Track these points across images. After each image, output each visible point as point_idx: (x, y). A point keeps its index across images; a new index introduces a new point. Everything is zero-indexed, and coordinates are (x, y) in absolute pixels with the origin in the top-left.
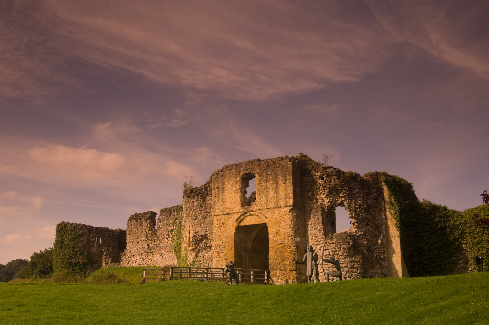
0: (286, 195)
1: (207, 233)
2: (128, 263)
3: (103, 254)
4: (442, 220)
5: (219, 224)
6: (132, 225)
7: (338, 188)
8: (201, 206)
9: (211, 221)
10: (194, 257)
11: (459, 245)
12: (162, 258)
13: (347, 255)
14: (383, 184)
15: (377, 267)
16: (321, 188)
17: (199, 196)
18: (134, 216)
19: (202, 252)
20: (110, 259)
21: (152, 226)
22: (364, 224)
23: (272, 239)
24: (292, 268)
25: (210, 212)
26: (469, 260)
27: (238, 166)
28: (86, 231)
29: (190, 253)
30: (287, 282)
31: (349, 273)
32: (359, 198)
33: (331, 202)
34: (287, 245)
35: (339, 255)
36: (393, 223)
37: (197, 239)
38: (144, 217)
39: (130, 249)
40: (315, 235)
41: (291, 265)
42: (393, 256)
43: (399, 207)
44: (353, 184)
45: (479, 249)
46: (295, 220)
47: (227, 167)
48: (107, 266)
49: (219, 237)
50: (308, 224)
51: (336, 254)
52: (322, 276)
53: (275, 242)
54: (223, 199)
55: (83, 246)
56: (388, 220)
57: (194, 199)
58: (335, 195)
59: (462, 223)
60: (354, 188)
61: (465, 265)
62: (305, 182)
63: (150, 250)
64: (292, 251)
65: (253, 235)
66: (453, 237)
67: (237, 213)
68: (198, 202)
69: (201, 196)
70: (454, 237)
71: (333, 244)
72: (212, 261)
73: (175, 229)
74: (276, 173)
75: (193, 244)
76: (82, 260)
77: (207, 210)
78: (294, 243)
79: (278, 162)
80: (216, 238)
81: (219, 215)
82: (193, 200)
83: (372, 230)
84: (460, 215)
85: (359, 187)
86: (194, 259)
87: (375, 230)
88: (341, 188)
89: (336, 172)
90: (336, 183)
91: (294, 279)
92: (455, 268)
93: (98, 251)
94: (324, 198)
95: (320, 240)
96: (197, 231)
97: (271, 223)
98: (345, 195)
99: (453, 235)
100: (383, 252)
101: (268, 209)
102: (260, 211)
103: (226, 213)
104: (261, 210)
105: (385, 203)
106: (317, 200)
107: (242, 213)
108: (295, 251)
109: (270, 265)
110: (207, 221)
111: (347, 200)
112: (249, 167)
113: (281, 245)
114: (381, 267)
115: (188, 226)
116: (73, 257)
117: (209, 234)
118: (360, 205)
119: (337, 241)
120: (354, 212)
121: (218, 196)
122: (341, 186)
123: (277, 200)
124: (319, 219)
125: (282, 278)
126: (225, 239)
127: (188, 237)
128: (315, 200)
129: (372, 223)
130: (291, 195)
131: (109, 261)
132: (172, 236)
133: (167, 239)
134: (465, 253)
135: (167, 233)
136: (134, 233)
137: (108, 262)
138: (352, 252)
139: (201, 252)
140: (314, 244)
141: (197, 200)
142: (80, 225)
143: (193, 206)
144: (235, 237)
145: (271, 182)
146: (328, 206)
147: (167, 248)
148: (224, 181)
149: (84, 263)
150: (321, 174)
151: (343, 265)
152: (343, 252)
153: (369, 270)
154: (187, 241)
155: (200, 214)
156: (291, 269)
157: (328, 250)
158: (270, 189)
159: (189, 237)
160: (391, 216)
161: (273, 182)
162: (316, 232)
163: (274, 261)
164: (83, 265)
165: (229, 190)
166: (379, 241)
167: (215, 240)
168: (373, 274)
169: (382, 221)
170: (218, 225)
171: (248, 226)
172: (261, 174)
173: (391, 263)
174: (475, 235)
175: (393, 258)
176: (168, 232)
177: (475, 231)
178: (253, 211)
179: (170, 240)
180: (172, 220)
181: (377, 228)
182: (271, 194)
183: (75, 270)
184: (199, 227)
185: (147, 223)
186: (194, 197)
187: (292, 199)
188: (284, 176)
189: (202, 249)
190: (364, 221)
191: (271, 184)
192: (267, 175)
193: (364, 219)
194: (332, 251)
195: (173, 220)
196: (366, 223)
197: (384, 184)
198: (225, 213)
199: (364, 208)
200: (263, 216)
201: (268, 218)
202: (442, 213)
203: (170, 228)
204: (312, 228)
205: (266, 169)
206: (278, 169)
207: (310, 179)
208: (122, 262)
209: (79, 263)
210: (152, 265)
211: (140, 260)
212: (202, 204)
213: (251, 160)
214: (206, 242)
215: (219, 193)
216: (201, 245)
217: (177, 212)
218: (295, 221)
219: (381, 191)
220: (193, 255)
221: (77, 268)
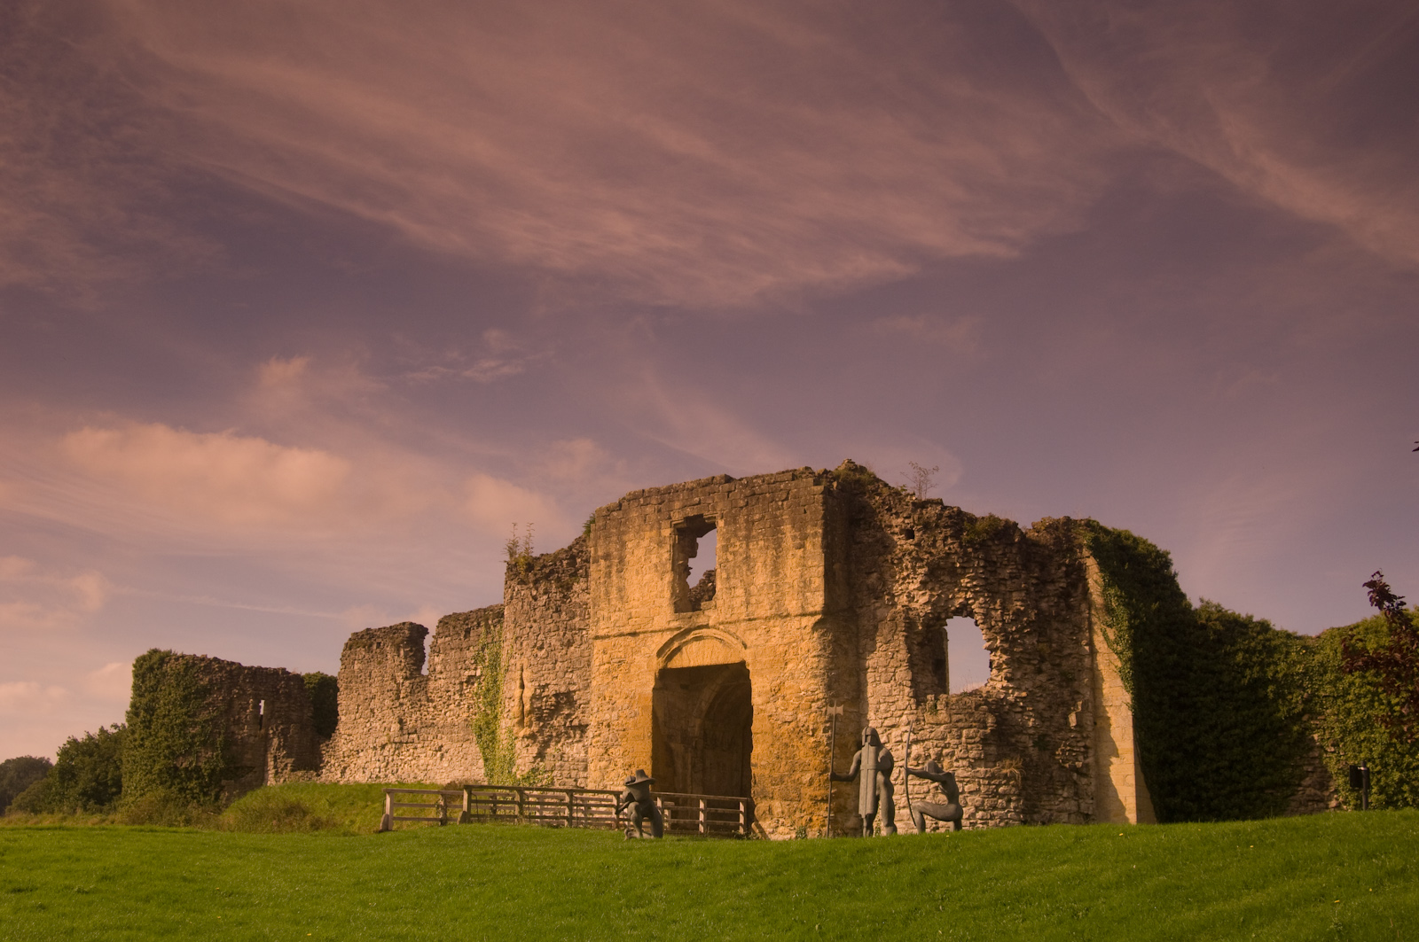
0: (805, 582)
1: (573, 688)
2: (343, 772)
3: (271, 745)
4: (1255, 659)
5: (609, 663)
6: (356, 662)
7: (954, 563)
8: (558, 611)
9: (587, 654)
10: (535, 758)
11: (1302, 734)
12: (441, 760)
13: (979, 759)
14: (1086, 552)
15: (1065, 795)
16: (907, 562)
17: (550, 580)
18: (363, 635)
19: (559, 742)
20: (290, 761)
21: (413, 664)
22: (1030, 668)
23: (761, 707)
24: (817, 793)
25: (582, 627)
26: (1331, 777)
27: (665, 496)
28: (221, 677)
29: (524, 745)
30: (802, 832)
31: (984, 810)
32: (1014, 594)
33: (934, 604)
34: (803, 726)
35: (954, 758)
36: (1113, 667)
37: (544, 704)
38: (391, 638)
39: (348, 732)
40: (888, 699)
41: (816, 784)
42: (1111, 763)
43: (1129, 620)
44: (1000, 552)
45: (1360, 747)
46: (830, 654)
47: (634, 497)
48: (282, 780)
49: (607, 699)
50: (867, 665)
51: (947, 755)
52: (905, 818)
53: (771, 716)
54: (620, 590)
55: (212, 720)
56: (1099, 658)
57: (537, 589)
58: (947, 583)
59: (1313, 670)
60: (1001, 563)
61: (1319, 793)
62: (859, 543)
63: (407, 736)
64: (818, 743)
65: (707, 695)
66: (1285, 709)
67: (660, 631)
68: (548, 598)
69: (558, 580)
70: (1289, 711)
71: (937, 724)
72: (586, 769)
73: (481, 675)
74: (776, 517)
75: (533, 719)
76: (208, 761)
77: (574, 621)
78: (826, 722)
79: (782, 486)
80: (600, 702)
81: (608, 637)
82: (534, 593)
83: (1052, 686)
84: (1309, 647)
85: (1016, 562)
86: (534, 762)
87: (1061, 686)
88: (963, 562)
89: (950, 517)
90: (950, 549)
91: (823, 826)
92: (1291, 798)
93: (256, 736)
94: (915, 593)
95: (901, 712)
96: (543, 683)
97: (760, 662)
98: (974, 583)
99: (1287, 703)
100: (1082, 749)
101: (750, 620)
102: (727, 626)
103: (628, 631)
104: (730, 623)
105: (1090, 609)
106: (893, 596)
107: (676, 633)
108: (827, 745)
109: (755, 783)
110: (572, 653)
111: (981, 599)
112: (697, 499)
113: (786, 726)
114: (1076, 794)
115: (519, 667)
116: (181, 754)
117: (579, 690)
118: (1018, 613)
119: (950, 715)
120: (1000, 633)
121: (605, 582)
122: (963, 558)
123: (779, 594)
124: (897, 651)
125: (789, 821)
126: (626, 706)
127: (517, 700)
128: (887, 597)
129: (1052, 665)
130: (818, 582)
131: (286, 765)
132: (470, 695)
133: (457, 703)
134: (1321, 755)
135: (458, 687)
136: (361, 686)
137: (283, 769)
138: (993, 749)
139: (554, 744)
140: (882, 723)
141: (545, 593)
142: (203, 659)
143: (535, 609)
144: (653, 702)
145: (761, 543)
146: (927, 613)
147: (456, 730)
148: (625, 538)
149: (213, 771)
150: (907, 521)
151: (966, 787)
152: (967, 750)
153: (1042, 803)
154: (516, 709)
155: (553, 634)
156: (816, 797)
157: (923, 741)
158: (759, 564)
159: (521, 698)
160: (1108, 646)
161: (766, 544)
162: (890, 691)
163: (767, 772)
164: (210, 776)
165: (639, 565)
166: (1073, 719)
167: (596, 709)
168: (1052, 815)
169: (1081, 660)
170: (607, 666)
171: (693, 668)
172: (732, 520)
173: (1104, 783)
174: (1348, 705)
175: (1111, 768)
176: (461, 683)
177: (1349, 694)
178: (707, 626)
179: (466, 706)
180: (471, 648)
181: (1068, 679)
182: (761, 577)
183: (188, 792)
184: (551, 672)
185: (399, 656)
186: (536, 582)
187: (822, 593)
188: (799, 525)
189: (557, 736)
190: (1029, 660)
191: (761, 548)
192: (750, 523)
193: (1030, 654)
194: (936, 746)
195: (476, 648)
196: (1034, 665)
197: (1088, 555)
198: (628, 629)
199: (1029, 623)
200: (736, 642)
201: (750, 648)
202: (1254, 638)
203: (467, 673)
204: (878, 679)
205: (747, 504)
206: (782, 504)
207: (875, 536)
208: (324, 770)
209: (198, 769)
210: (411, 778)
211: (378, 763)
212: (559, 603)
213: (704, 477)
214: (568, 716)
215: (610, 573)
216: (555, 722)
217: (487, 626)
218: (828, 657)
219: (1078, 574)
220: (530, 752)
221: (192, 785)
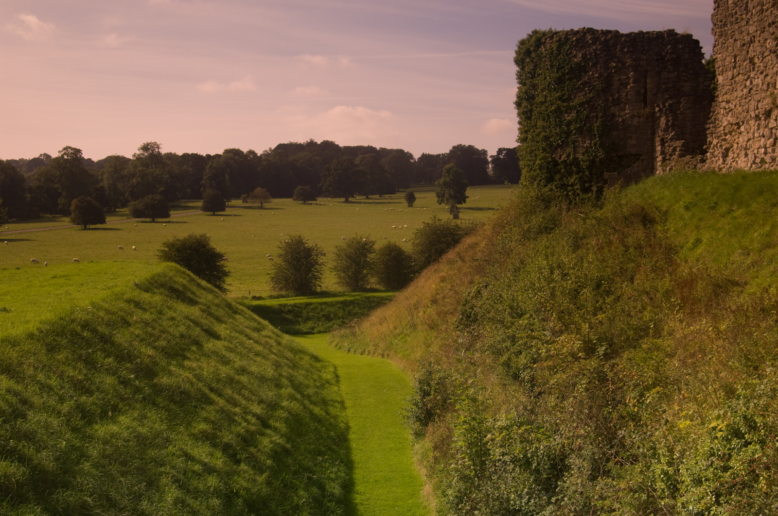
3: (659, 126)
20: (678, 143)
28: (595, 50)
39: (727, 98)
48: (669, 169)
55: (588, 102)
76: (586, 151)
93: (640, 117)
116: (558, 144)
131: (674, 150)
137: (671, 155)
142: (573, 33)
149: (593, 162)
164: (590, 168)
183: (569, 188)
209: (576, 162)
221: (572, 180)
